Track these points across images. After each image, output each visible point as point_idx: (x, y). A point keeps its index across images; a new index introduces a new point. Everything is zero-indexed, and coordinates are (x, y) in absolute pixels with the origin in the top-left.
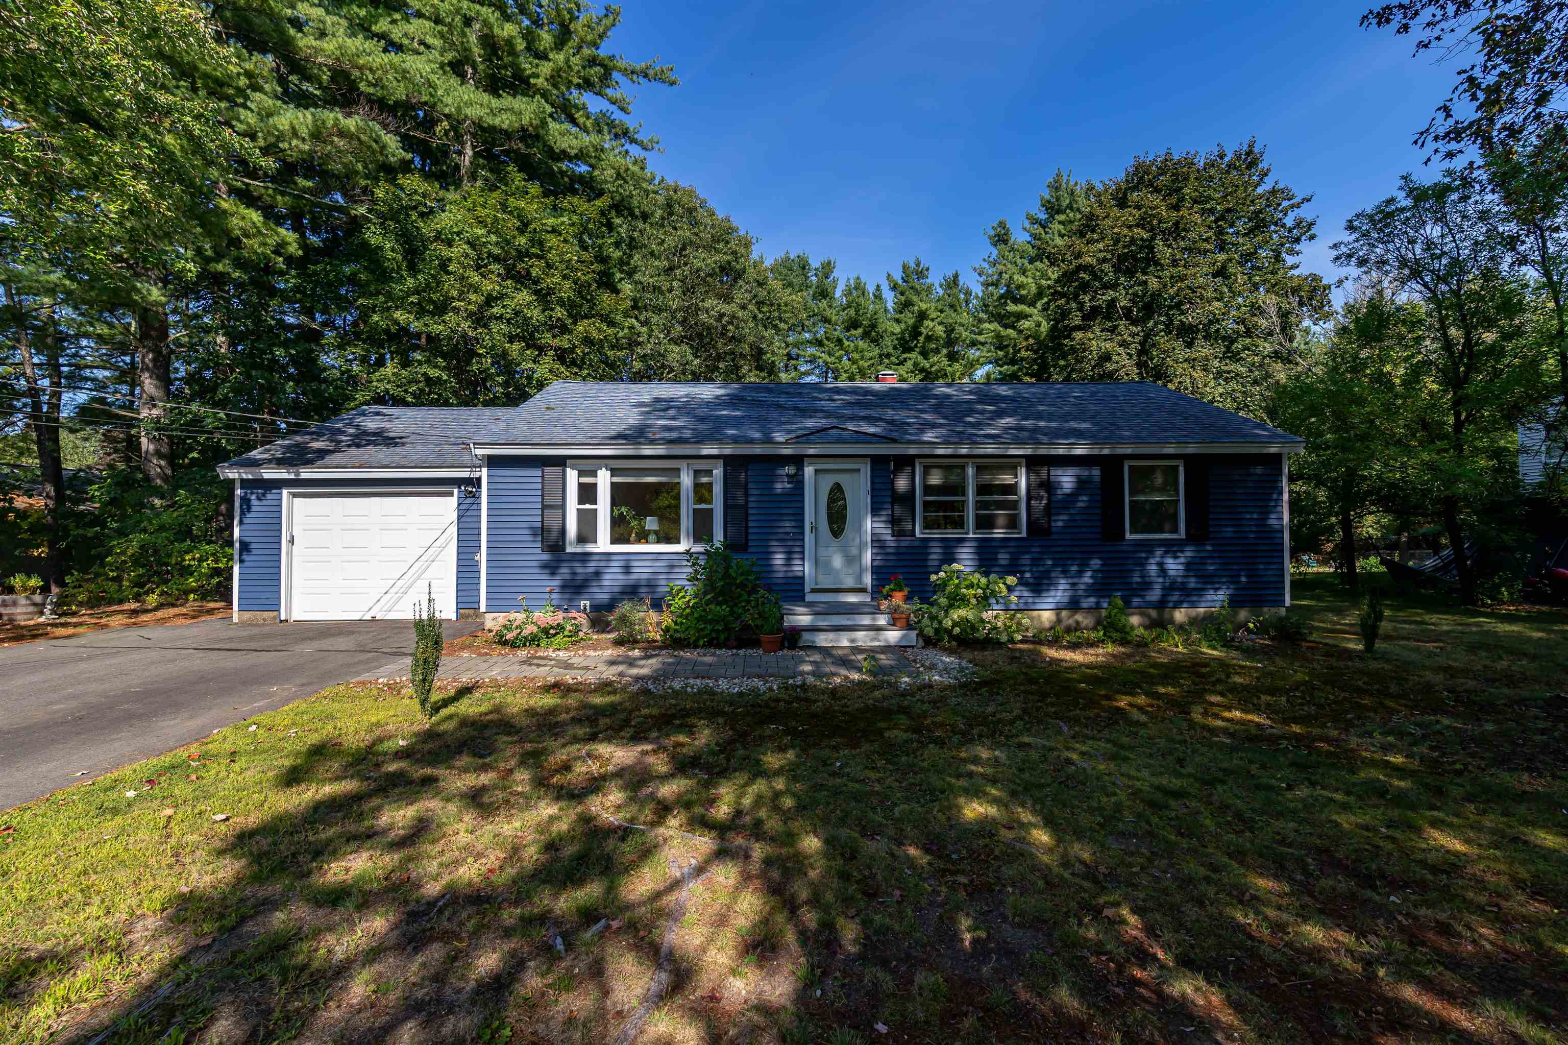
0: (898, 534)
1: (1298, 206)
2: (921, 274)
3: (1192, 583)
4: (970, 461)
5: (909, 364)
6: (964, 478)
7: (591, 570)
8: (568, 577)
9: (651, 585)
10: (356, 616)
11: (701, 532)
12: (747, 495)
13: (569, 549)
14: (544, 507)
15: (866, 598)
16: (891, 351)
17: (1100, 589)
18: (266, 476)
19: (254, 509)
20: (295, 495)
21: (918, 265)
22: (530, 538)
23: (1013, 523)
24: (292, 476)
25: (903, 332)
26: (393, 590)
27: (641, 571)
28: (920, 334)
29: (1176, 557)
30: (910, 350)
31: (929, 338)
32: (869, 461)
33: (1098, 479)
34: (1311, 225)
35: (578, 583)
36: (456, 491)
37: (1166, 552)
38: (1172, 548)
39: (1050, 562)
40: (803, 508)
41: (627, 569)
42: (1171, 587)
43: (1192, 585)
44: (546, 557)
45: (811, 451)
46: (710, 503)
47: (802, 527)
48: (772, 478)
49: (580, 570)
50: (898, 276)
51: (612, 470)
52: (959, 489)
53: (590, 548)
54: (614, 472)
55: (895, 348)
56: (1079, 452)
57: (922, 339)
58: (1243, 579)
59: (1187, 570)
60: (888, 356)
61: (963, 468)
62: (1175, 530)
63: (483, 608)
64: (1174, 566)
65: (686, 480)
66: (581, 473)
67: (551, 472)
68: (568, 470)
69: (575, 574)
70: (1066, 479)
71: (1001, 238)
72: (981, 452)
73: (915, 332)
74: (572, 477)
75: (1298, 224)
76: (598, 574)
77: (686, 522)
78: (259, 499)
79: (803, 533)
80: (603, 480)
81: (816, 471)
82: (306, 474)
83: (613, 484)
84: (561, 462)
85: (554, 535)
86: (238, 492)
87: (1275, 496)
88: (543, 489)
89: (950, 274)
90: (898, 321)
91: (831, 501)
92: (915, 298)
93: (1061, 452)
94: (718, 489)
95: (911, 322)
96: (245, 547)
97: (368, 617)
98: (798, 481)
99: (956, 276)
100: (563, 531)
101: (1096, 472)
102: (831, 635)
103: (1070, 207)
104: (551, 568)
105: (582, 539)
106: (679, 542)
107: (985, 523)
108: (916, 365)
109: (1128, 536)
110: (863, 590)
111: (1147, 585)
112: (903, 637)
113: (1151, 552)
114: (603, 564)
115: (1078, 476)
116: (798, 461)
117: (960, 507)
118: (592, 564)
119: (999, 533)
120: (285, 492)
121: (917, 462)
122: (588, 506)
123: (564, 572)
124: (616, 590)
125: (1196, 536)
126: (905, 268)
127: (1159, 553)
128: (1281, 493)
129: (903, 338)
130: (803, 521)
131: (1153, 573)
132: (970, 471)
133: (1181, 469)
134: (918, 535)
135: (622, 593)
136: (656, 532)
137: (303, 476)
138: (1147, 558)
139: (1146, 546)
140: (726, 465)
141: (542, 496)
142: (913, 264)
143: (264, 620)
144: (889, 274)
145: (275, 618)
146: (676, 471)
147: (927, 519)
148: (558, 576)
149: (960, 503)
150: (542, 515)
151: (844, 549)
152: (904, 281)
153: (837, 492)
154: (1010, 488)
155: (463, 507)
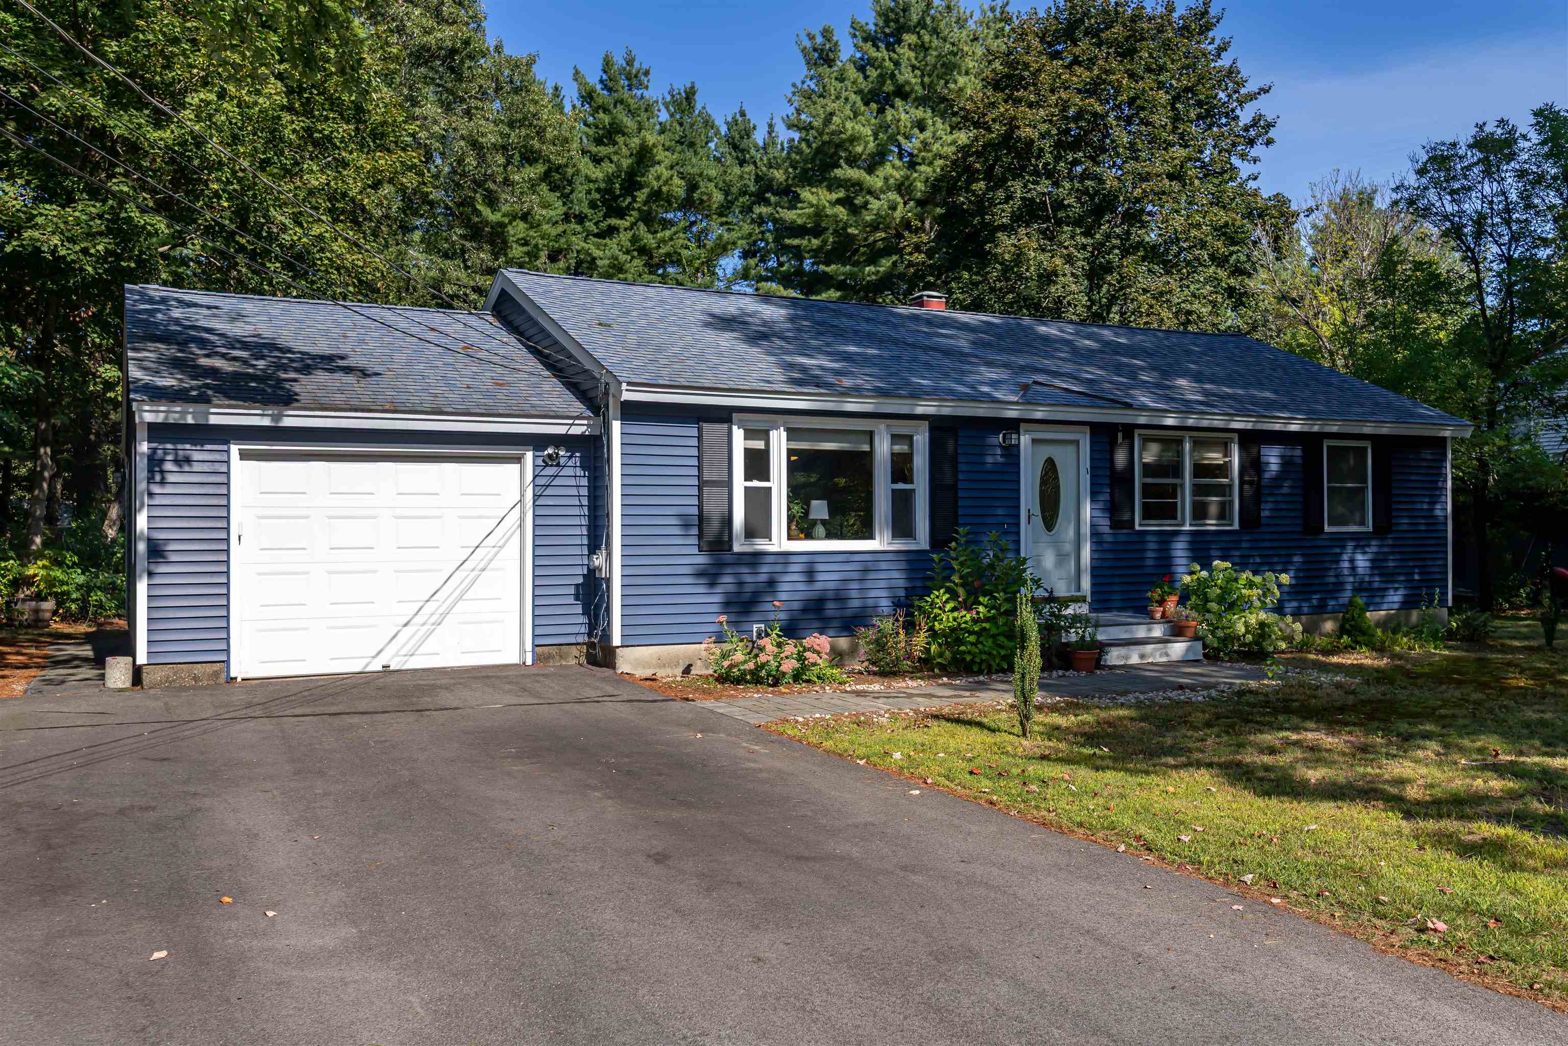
0: (1115, 525)
1: (1252, 97)
2: (635, 79)
3: (1377, 583)
4: (1187, 434)
5: (625, 237)
6: (1180, 454)
7: (763, 578)
8: (731, 588)
9: (840, 597)
10: (355, 666)
11: (902, 526)
12: (955, 470)
13: (737, 548)
14: (701, 484)
15: (1084, 609)
16: (587, 210)
17: (1297, 591)
18: (214, 420)
19: (171, 478)
20: (244, 455)
21: (630, 62)
22: (680, 531)
23: (1224, 514)
24: (266, 422)
25: (609, 180)
26: (419, 619)
27: (828, 579)
28: (640, 186)
29: (1364, 553)
30: (621, 213)
31: (656, 195)
32: (1087, 429)
33: (1299, 461)
34: (1270, 125)
35: (746, 597)
36: (529, 455)
37: (1356, 547)
38: (1361, 541)
39: (1258, 560)
40: (1018, 490)
41: (810, 574)
42: (1360, 588)
43: (1376, 585)
44: (702, 559)
45: (1039, 415)
46: (912, 482)
47: (1018, 516)
48: (983, 447)
49: (748, 579)
50: (593, 78)
51: (789, 430)
52: (1176, 470)
53: (762, 545)
54: (793, 434)
55: (593, 205)
56: (1294, 428)
57: (642, 195)
58: (1417, 577)
59: (1372, 568)
60: (581, 219)
61: (1180, 442)
62: (1362, 523)
63: (617, 641)
64: (1362, 562)
65: (883, 448)
66: (750, 434)
67: (712, 430)
68: (735, 428)
69: (741, 584)
70: (1273, 458)
71: (822, 56)
72: (1205, 423)
73: (631, 183)
74: (740, 442)
75: (1255, 123)
76: (772, 583)
77: (882, 508)
78: (181, 461)
79: (1018, 525)
80: (779, 444)
81: (1035, 441)
82: (290, 421)
83: (790, 452)
84: (724, 415)
85: (714, 527)
86: (144, 447)
87: (1440, 484)
88: (700, 457)
89: (681, 86)
90: (597, 160)
91: (1044, 482)
92: (629, 123)
93: (1277, 427)
94: (921, 463)
95: (626, 163)
96: (156, 551)
97: (376, 666)
98: (1012, 453)
99: (690, 95)
100: (727, 521)
101: (1298, 452)
102: (1122, 651)
103: (921, 24)
104: (708, 576)
105: (750, 533)
106: (871, 537)
107: (1200, 512)
108: (635, 239)
109: (1327, 528)
110: (1083, 599)
111: (1339, 586)
112: (1188, 650)
113: (1344, 547)
114: (778, 568)
115: (1282, 457)
116: (1013, 425)
117: (1173, 491)
118: (765, 569)
119: (1211, 524)
120: (234, 449)
121: (1137, 432)
122: (756, 483)
123: (727, 581)
124: (796, 606)
125: (1382, 529)
126: (607, 64)
127: (1349, 549)
128: (1446, 481)
129: (609, 191)
130: (1018, 507)
131: (1346, 572)
132: (1187, 446)
133: (1370, 451)
134: (1137, 528)
135: (804, 611)
136: (824, 522)
137: (287, 422)
138: (1341, 554)
139: (1340, 540)
140: (932, 430)
141: (699, 468)
142: (619, 60)
143: (196, 679)
144: (577, 73)
145: (216, 674)
146: (870, 436)
147: (1146, 507)
148: (719, 589)
149: (1174, 486)
150: (700, 497)
151: (1056, 544)
152: (606, 87)
153: (1050, 470)
154: (1223, 470)
155: (541, 481)
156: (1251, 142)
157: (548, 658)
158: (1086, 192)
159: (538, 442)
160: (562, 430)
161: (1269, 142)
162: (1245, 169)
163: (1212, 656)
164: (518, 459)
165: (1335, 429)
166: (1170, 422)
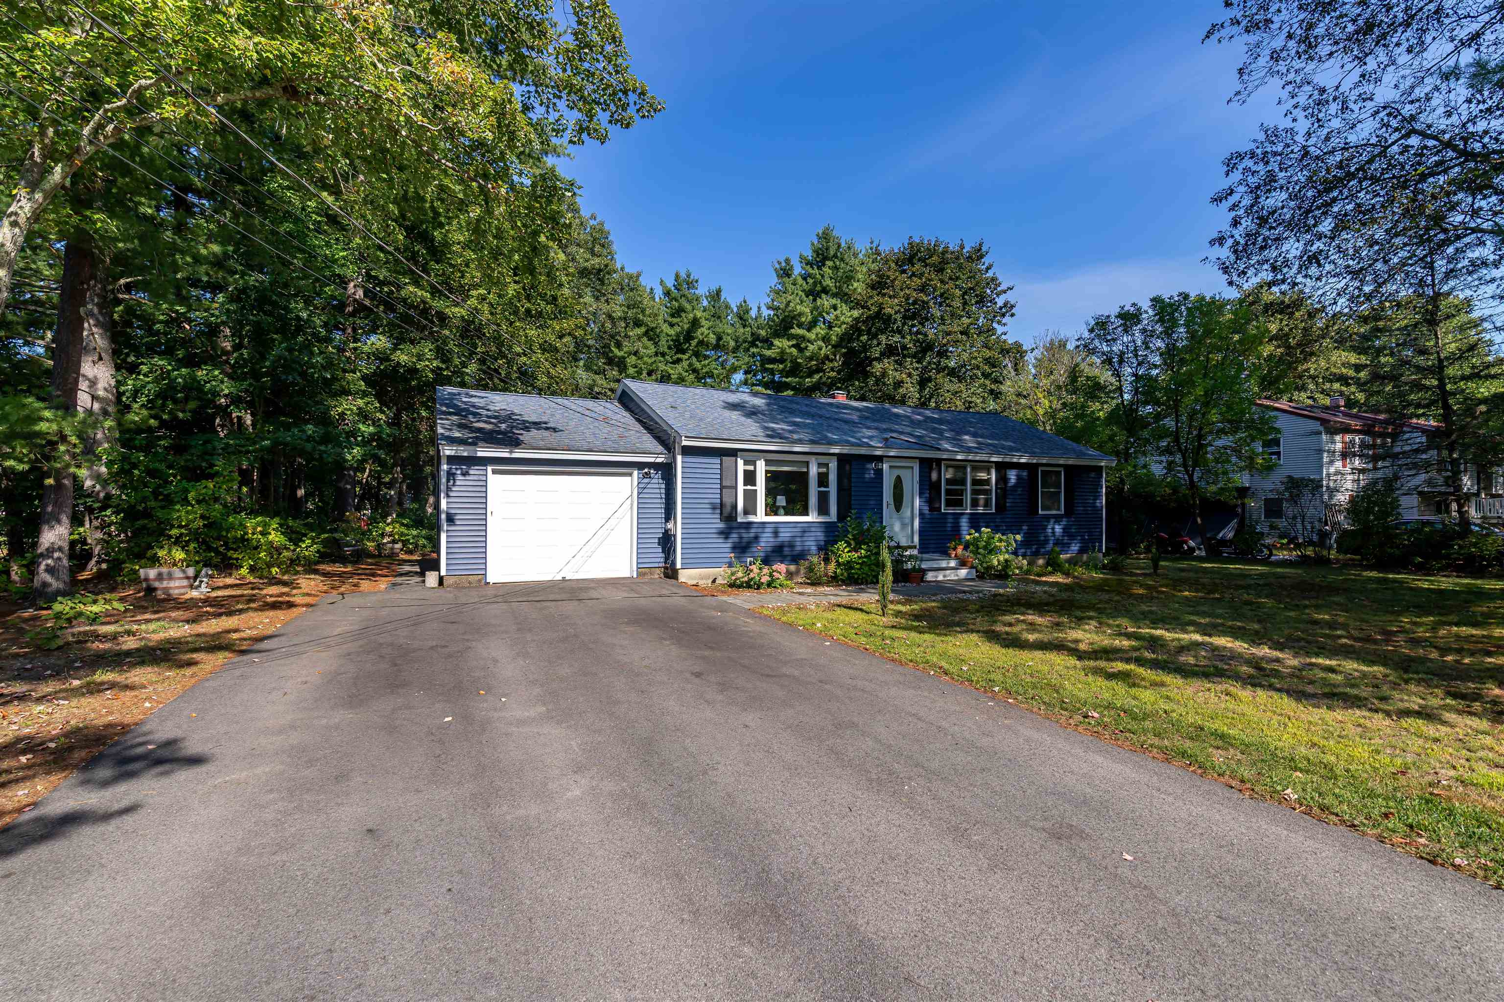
0: (932, 509)
1: (1005, 292)
2: (691, 284)
4: (968, 464)
5: (685, 364)
6: (965, 474)
7: (752, 535)
8: (737, 540)
9: (791, 546)
10: (548, 578)
11: (823, 509)
12: (850, 481)
13: (739, 520)
14: (722, 488)
15: (915, 552)
16: (666, 350)
17: (1025, 543)
18: (480, 454)
19: (458, 483)
20: (494, 472)
21: (688, 276)
22: (709, 511)
23: (987, 504)
24: (506, 455)
25: (678, 335)
26: (580, 554)
27: (785, 535)
28: (693, 338)
29: (1060, 525)
30: (683, 352)
31: (701, 343)
32: (917, 461)
33: (1026, 478)
34: (1012, 307)
35: (744, 544)
36: (636, 473)
37: (1055, 522)
38: (1058, 519)
39: (1005, 528)
40: (882, 492)
41: (776, 533)
42: (1057, 543)
43: (1065, 541)
44: (722, 525)
45: (892, 454)
46: (827, 486)
47: (882, 505)
48: (864, 470)
49: (744, 535)
50: (670, 283)
51: (766, 461)
52: (963, 482)
53: (752, 518)
54: (768, 462)
55: (669, 348)
56: (1023, 461)
57: (694, 343)
58: (1087, 537)
59: (1063, 532)
60: (663, 355)
61: (965, 468)
62: (1059, 509)
63: (679, 566)
64: (1058, 529)
65: (814, 470)
66: (746, 463)
67: (727, 461)
68: (739, 459)
69: (741, 538)
70: (1012, 476)
71: (785, 272)
72: (978, 458)
73: (689, 337)
74: (741, 466)
75: (1005, 305)
76: (757, 538)
77: (813, 500)
78: (463, 474)
79: (882, 509)
80: (761, 467)
81: (891, 467)
82: (518, 454)
83: (767, 472)
84: (733, 453)
85: (727, 510)
86: (445, 467)
87: (1099, 490)
88: (721, 474)
89: (714, 288)
90: (672, 325)
91: (895, 487)
92: (688, 306)
93: (1015, 460)
94: (833, 477)
95: (686, 327)
96: (450, 519)
97: (559, 578)
98: (879, 473)
99: (718, 292)
100: (735, 507)
101: (1025, 474)
102: (934, 574)
103: (835, 256)
104: (725, 534)
105: (746, 512)
106: (807, 515)
107: (975, 504)
108: (690, 365)
109: (1040, 512)
110: (915, 547)
111: (1046, 541)
112: (968, 573)
113: (1049, 522)
114: (760, 530)
115: (1017, 475)
116: (880, 459)
117: (961, 493)
118: (753, 530)
119: (981, 510)
120: (490, 469)
121: (943, 463)
122: (749, 487)
123: (734, 536)
124: (769, 549)
125: (1070, 511)
126: (677, 276)
127: (1052, 521)
128: (1102, 488)
129: (677, 340)
130: (882, 500)
131: (1050, 534)
132: (968, 470)
133: (1063, 473)
134: (943, 511)
135: (773, 551)
136: (783, 507)
138: (1047, 525)
139: (1047, 518)
140: (839, 461)
141: (721, 479)
142: (683, 275)
143: (470, 583)
144: (662, 281)
145: (480, 581)
146: (807, 464)
147: (947, 500)
148: (730, 540)
149: (962, 491)
150: (721, 494)
151: (901, 519)
152: (676, 289)
153: (899, 481)
154: (987, 482)
155: (641, 486)
156: (1003, 315)
157: (644, 574)
158: (918, 341)
159: (640, 466)
160: (652, 460)
161: (1012, 315)
162: (1000, 329)
163: (981, 577)
164: (630, 475)
165: (1044, 461)
166: (959, 457)
